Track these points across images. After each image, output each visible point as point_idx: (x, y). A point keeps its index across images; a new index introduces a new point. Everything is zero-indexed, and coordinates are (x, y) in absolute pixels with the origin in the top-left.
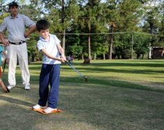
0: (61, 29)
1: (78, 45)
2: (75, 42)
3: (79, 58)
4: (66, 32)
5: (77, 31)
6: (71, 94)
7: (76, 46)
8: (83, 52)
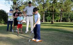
0: (43, 11)
2: (48, 15)
3: (49, 21)
4: (45, 12)
7: (48, 17)
8: (51, 19)
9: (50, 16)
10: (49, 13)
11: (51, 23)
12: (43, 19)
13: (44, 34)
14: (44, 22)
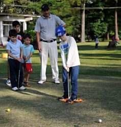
1: (102, 22)
3: (104, 38)
5: (100, 4)
6: (90, 86)
7: (99, 23)
8: (109, 30)
9: (105, 21)
10: (101, 8)
11: (106, 44)
12: (80, 29)
13: (86, 86)
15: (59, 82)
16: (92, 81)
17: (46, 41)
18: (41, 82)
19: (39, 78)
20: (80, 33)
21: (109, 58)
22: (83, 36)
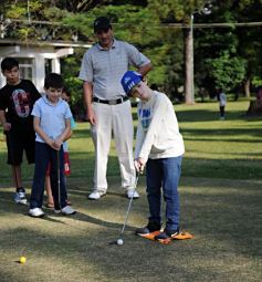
0: (180, 12)
1: (232, 55)
5: (228, 15)
6: (208, 204)
7: (226, 59)
8: (249, 74)
9: (240, 53)
10: (231, 25)
12: (183, 73)
13: (199, 203)
14: (191, 104)
15: (136, 195)
16: (213, 191)
17: (106, 102)
18: (96, 195)
19: (92, 186)
20: (183, 82)
21: (250, 137)
22: (190, 89)
